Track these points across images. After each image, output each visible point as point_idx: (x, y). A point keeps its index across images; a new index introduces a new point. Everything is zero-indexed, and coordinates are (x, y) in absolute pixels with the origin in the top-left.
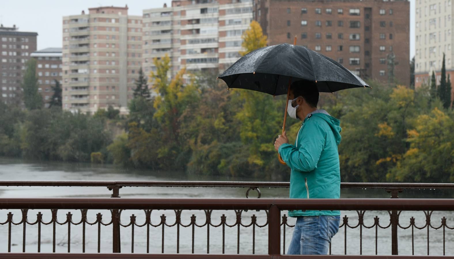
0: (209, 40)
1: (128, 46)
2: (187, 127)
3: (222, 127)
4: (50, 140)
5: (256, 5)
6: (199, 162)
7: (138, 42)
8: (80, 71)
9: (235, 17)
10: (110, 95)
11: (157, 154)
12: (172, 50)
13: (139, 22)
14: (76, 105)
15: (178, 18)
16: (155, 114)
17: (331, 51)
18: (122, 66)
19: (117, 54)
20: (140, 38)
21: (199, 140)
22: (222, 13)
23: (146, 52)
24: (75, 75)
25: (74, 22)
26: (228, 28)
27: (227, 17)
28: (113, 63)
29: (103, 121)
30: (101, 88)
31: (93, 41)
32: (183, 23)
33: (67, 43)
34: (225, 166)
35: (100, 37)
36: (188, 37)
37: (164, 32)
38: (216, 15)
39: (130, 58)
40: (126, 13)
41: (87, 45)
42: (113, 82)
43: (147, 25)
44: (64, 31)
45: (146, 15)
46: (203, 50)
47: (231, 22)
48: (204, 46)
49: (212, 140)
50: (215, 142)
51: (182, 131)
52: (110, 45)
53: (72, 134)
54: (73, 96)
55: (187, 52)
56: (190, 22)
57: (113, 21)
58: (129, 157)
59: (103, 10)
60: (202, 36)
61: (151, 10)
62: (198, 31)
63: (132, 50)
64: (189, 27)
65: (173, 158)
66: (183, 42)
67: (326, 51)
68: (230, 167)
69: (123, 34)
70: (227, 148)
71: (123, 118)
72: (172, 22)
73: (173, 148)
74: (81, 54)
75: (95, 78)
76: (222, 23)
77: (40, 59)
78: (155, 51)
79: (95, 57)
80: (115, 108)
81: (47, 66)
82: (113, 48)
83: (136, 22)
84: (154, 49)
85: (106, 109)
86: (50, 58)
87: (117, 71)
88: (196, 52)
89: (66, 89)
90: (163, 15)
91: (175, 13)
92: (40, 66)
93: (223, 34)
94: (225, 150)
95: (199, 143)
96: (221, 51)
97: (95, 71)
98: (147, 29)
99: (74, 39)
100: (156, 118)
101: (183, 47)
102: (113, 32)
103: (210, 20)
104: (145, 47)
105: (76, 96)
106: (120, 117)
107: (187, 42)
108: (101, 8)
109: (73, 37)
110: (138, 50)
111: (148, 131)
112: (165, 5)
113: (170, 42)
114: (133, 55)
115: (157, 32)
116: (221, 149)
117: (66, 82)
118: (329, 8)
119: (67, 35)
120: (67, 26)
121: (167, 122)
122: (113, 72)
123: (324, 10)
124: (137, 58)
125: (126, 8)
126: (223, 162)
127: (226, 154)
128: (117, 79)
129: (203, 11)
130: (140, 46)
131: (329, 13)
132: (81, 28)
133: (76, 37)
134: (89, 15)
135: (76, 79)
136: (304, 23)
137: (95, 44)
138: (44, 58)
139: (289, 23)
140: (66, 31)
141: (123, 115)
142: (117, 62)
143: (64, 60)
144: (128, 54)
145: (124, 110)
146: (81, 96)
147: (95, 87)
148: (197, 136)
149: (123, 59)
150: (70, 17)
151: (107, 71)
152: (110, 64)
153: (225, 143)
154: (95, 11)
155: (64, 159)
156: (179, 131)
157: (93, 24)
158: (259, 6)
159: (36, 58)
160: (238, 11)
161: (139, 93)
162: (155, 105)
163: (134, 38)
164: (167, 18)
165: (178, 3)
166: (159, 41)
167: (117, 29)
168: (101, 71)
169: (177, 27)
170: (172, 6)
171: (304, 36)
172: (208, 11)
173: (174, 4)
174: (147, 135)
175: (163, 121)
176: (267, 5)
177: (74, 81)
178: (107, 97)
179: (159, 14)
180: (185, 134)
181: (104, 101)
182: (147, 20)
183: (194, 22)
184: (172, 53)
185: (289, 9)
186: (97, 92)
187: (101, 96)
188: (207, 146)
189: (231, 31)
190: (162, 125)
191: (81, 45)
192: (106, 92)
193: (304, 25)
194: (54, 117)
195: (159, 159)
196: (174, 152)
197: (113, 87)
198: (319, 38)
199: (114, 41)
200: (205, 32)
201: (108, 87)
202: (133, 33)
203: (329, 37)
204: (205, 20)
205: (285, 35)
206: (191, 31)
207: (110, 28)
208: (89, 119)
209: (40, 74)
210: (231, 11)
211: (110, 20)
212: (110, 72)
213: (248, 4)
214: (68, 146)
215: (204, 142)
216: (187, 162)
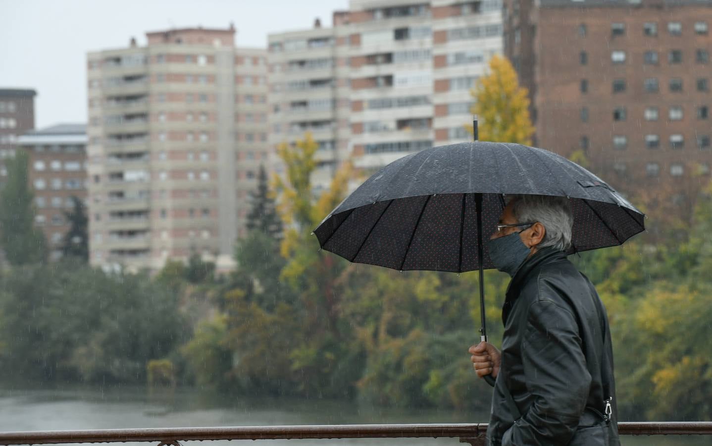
0: (414, 101)
1: (237, 117)
2: (356, 298)
3: (434, 296)
4: (54, 336)
5: (511, 18)
6: (383, 379)
7: (259, 107)
8: (130, 176)
9: (469, 46)
10: (198, 230)
11: (291, 362)
12: (334, 125)
13: (261, 62)
14: (121, 252)
15: (345, 51)
16: (286, 272)
17: (682, 120)
18: (224, 162)
19: (212, 135)
20: (263, 99)
21: (383, 328)
22: (441, 37)
23: (277, 129)
24: (117, 186)
25: (112, 64)
26: (453, 72)
27: (453, 47)
28: (204, 157)
29: (176, 289)
30: (178, 213)
31: (155, 107)
32: (354, 62)
33: (98, 112)
34: (441, 385)
35: (172, 97)
36: (367, 95)
37: (316, 83)
38: (428, 42)
39: (244, 145)
40: (232, 43)
41: (143, 116)
42: (205, 200)
43: (278, 68)
44: (90, 84)
45: (275, 45)
46: (402, 124)
47: (460, 58)
48: (405, 113)
49: (411, 327)
50: (417, 332)
51: (345, 309)
52: (196, 115)
53: (105, 319)
54: (113, 232)
55: (367, 127)
56: (371, 59)
57: (202, 61)
58: (230, 367)
59: (178, 36)
60: (397, 91)
61: (286, 34)
62: (389, 80)
63: (246, 126)
64: (369, 71)
65: (326, 370)
66: (357, 106)
67: (670, 120)
68: (450, 387)
69: (225, 89)
70: (444, 344)
71: (222, 280)
72: (334, 61)
73: (329, 346)
74: (130, 136)
75: (162, 191)
76: (440, 62)
77: (39, 149)
78: (297, 128)
79: (161, 143)
80: (206, 258)
81: (56, 165)
82: (203, 123)
83: (255, 61)
84: (293, 124)
85: (185, 260)
86: (63, 146)
87: (213, 173)
88: (385, 129)
89: (98, 218)
90: (314, 44)
91: (340, 41)
92: (39, 166)
93: (442, 86)
94: (438, 349)
95: (382, 335)
96: (438, 124)
97: (163, 176)
98: (277, 76)
99: (113, 104)
100: (286, 279)
101: (356, 118)
102: (202, 86)
103: (415, 54)
104: (274, 118)
105: (121, 233)
106: (217, 277)
107: (365, 105)
108: (174, 32)
109: (110, 98)
110: (259, 127)
111: (270, 309)
112: (318, 23)
113: (328, 106)
114: (250, 137)
115: (301, 85)
116: (430, 346)
117: (97, 201)
118: (675, 22)
119: (97, 93)
120: (97, 73)
121: (314, 288)
122: (205, 176)
123: (663, 26)
124: (257, 145)
125: (230, 32)
126: (435, 377)
127: (442, 357)
128: (214, 192)
129: (401, 34)
130: (262, 116)
131: (675, 33)
132: (130, 79)
133: (118, 99)
134: (146, 49)
135: (120, 194)
136: (618, 56)
137: (161, 113)
138: (47, 147)
139: (584, 57)
140: (95, 84)
141: (222, 275)
142: (213, 154)
143: (92, 151)
144: (237, 135)
145: (226, 263)
146: (132, 233)
147: (163, 213)
148: (377, 319)
149: (225, 146)
150: (104, 52)
151: (191, 176)
152: (197, 157)
153: (442, 333)
154: (159, 40)
155: (86, 377)
156: (339, 306)
157: (157, 68)
158: (516, 21)
159: (30, 147)
160: (475, 32)
161: (258, 222)
162: (284, 251)
163: (250, 97)
164: (321, 52)
165: (346, 18)
166: (304, 104)
167: (211, 78)
168: (176, 174)
169: (345, 72)
170: (335, 23)
171: (619, 87)
172: (412, 34)
173: (339, 20)
174: (269, 318)
175: (304, 286)
176: (534, 18)
177: (116, 200)
178: (192, 233)
179: (303, 44)
180: (353, 315)
181: (184, 242)
182: (278, 57)
183: (380, 59)
184: (335, 131)
185: (584, 26)
186: (168, 222)
187: (177, 232)
188: (399, 342)
189: (460, 80)
190: (303, 296)
191: (130, 117)
192: (187, 222)
193: (618, 63)
194: (65, 281)
195: (296, 372)
196: (329, 355)
197: (206, 211)
198: (654, 90)
199: (203, 106)
200: (404, 81)
201: (192, 211)
202: (246, 87)
203: (676, 88)
204: (405, 55)
205: (575, 88)
206: (372, 81)
207: (196, 77)
208: (143, 285)
209: (40, 184)
210: (459, 34)
211: (193, 58)
212: (197, 176)
213: (494, 17)
214: (95, 347)
215: (395, 331)
216: (357, 377)
